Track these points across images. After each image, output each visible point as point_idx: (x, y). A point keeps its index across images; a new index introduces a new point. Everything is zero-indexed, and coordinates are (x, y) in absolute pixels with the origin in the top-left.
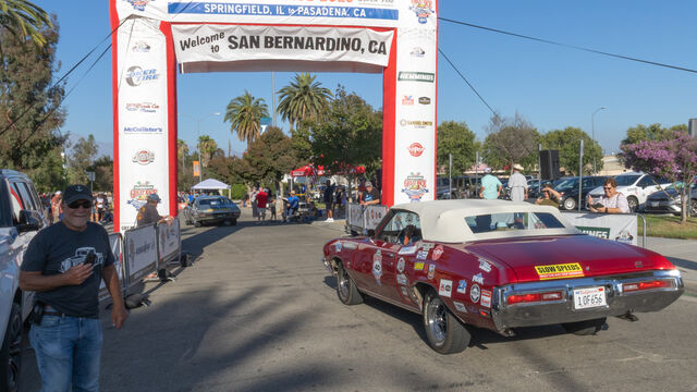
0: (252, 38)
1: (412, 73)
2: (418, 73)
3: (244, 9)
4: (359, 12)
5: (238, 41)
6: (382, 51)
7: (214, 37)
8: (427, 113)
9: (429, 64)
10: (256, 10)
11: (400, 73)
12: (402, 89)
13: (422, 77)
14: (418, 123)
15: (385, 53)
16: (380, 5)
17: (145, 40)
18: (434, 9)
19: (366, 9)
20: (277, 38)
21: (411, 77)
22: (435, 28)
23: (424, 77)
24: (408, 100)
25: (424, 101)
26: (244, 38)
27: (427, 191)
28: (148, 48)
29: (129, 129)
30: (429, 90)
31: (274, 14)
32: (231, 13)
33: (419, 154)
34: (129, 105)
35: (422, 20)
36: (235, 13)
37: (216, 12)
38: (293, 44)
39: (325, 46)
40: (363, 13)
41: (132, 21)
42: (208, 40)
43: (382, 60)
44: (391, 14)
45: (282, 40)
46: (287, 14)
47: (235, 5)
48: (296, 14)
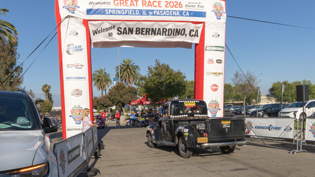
0: (129, 29)
1: (213, 47)
2: (216, 47)
3: (126, 12)
4: (185, 13)
5: (122, 30)
6: (196, 35)
7: (110, 28)
8: (220, 68)
9: (221, 42)
10: (132, 13)
11: (206, 47)
12: (208, 55)
13: (217, 48)
14: (216, 73)
15: (197, 37)
16: (196, 9)
17: (76, 30)
18: (224, 11)
19: (189, 11)
20: (142, 29)
21: (213, 49)
22: (225, 22)
23: (219, 49)
24: (211, 61)
25: (219, 61)
26: (125, 28)
27: (220, 109)
28: (77, 34)
29: (69, 78)
30: (221, 55)
31: (141, 15)
32: (119, 14)
33: (216, 90)
34: (68, 65)
35: (219, 17)
36: (121, 14)
37: (111, 14)
38: (150, 32)
39: (167, 33)
40: (188, 14)
41: (68, 19)
42: (107, 29)
43: (196, 40)
44: (202, 14)
45: (145, 30)
46: (148, 15)
47: (121, 10)
48: (153, 15)
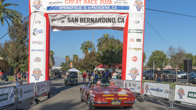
0: (75, 18)
1: (134, 30)
2: (136, 30)
3: (73, 8)
4: (114, 8)
5: (71, 19)
7: (63, 18)
8: (140, 45)
9: (141, 26)
10: (77, 8)
11: (129, 30)
12: (130, 36)
13: (138, 31)
14: (136, 49)
15: (124, 22)
16: (122, 4)
17: (39, 20)
18: (143, 5)
19: (117, 6)
20: (84, 18)
21: (134, 31)
22: (144, 12)
23: (139, 31)
24: (132, 40)
25: (138, 40)
26: (73, 18)
27: (139, 75)
28: (40, 22)
29: (33, 50)
30: (141, 36)
31: (83, 9)
32: (68, 9)
33: (136, 60)
34: (33, 42)
35: (139, 10)
36: (70, 9)
37: (63, 9)
38: (90, 21)
39: (102, 21)
40: (116, 8)
41: (35, 13)
42: (60, 19)
43: (123, 25)
44: (127, 8)
45: (86, 19)
46: (88, 9)
47: (70, 6)
48: (91, 9)
